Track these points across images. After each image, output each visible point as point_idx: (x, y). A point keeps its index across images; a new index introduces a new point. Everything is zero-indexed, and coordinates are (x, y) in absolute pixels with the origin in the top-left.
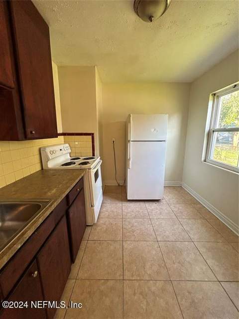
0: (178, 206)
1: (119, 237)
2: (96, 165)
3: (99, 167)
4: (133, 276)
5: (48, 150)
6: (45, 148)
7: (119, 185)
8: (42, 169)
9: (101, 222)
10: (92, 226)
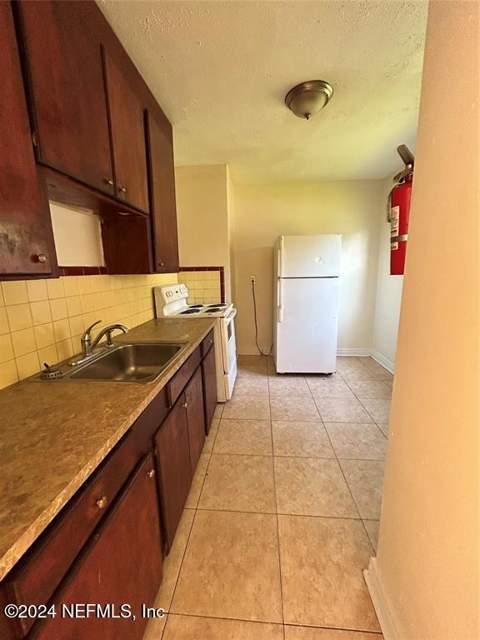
0: (360, 383)
1: (266, 416)
2: (228, 314)
3: (231, 319)
4: (286, 453)
5: (164, 291)
6: (159, 289)
7: (262, 354)
8: (155, 317)
9: (238, 399)
10: (224, 403)
